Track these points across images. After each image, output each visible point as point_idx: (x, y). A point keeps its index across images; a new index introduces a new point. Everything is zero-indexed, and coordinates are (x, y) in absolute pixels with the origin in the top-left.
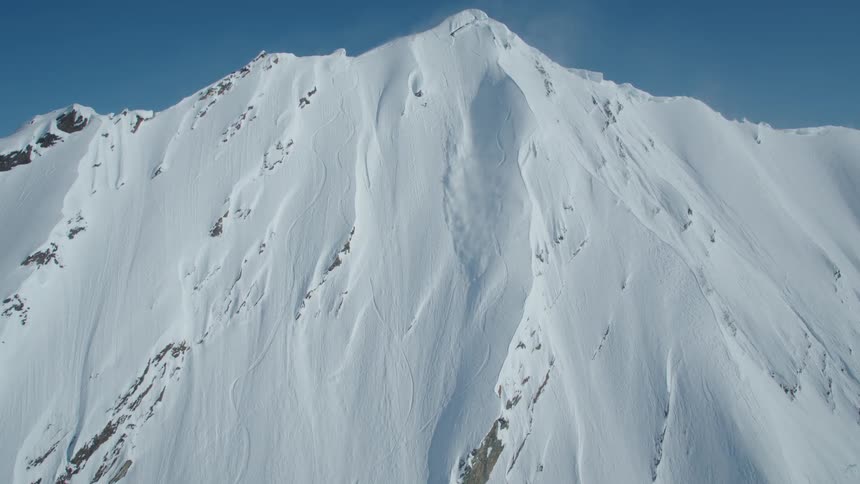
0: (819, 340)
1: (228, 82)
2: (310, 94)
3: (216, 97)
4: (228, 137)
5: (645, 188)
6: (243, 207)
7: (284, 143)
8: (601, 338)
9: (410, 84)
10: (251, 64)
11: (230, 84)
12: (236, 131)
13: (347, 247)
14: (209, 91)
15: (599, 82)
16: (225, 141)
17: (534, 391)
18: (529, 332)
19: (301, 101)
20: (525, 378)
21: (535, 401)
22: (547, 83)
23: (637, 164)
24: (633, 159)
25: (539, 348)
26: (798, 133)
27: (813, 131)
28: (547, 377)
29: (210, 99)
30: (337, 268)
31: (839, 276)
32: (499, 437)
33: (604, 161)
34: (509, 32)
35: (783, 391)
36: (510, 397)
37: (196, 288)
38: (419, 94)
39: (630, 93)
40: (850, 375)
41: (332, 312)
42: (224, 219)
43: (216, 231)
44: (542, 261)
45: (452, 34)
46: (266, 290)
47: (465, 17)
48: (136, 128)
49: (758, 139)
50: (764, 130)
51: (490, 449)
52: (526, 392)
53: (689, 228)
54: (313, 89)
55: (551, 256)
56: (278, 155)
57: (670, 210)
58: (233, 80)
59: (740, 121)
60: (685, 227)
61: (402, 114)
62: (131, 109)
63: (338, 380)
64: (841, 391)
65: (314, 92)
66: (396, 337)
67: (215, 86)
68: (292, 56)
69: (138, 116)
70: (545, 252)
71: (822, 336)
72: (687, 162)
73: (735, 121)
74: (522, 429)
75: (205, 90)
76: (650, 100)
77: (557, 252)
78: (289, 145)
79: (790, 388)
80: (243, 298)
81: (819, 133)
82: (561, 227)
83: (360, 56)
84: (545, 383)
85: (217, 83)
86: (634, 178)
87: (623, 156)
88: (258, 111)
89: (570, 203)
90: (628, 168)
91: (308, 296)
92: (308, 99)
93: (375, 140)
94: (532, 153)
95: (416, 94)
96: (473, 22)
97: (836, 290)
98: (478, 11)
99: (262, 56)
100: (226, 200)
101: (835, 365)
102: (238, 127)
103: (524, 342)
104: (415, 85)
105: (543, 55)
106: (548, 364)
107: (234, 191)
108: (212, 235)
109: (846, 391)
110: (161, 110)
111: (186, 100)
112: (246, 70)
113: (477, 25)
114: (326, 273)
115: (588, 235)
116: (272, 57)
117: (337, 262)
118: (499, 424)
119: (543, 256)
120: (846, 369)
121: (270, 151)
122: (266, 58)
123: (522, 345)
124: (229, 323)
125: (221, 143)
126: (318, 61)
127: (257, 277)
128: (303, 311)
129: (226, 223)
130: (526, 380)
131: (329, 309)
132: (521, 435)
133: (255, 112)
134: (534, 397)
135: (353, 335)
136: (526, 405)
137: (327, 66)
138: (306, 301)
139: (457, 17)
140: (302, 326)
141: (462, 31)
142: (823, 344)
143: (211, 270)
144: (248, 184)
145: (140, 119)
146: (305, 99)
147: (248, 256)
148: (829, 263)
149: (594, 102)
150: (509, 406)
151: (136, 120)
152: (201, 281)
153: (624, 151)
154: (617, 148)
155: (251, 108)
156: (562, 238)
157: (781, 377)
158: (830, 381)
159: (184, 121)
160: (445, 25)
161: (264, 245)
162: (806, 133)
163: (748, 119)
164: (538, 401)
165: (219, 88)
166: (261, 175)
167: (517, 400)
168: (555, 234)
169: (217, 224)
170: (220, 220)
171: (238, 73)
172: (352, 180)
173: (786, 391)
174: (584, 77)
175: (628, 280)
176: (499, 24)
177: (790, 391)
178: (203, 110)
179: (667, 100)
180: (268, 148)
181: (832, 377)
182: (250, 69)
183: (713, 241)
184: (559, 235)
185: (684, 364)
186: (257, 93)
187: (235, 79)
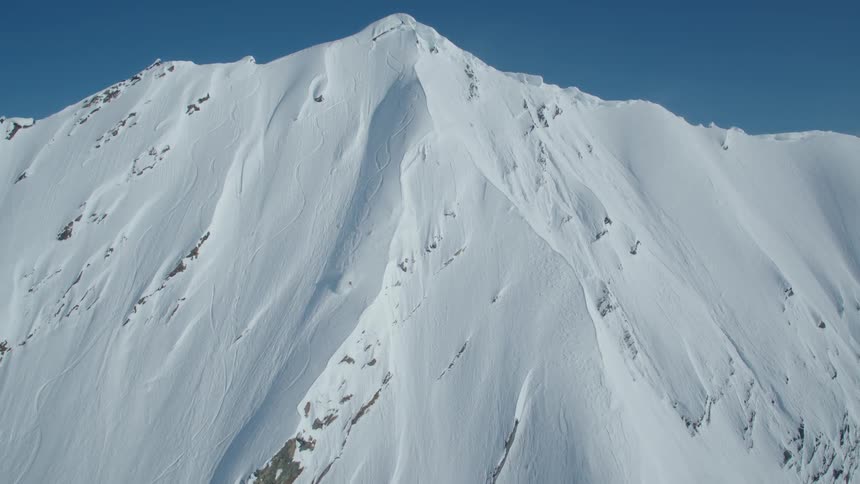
0: (749, 365)
1: (115, 90)
2: (201, 101)
3: (101, 104)
4: (102, 143)
5: (561, 195)
6: (99, 213)
7: (159, 149)
8: (453, 356)
9: (312, 88)
10: (144, 72)
11: (117, 91)
12: (113, 138)
13: (194, 253)
14: (93, 100)
15: (539, 85)
16: (98, 147)
17: (355, 412)
18: (362, 346)
19: (190, 107)
20: (345, 396)
21: (354, 422)
22: (472, 87)
23: (558, 170)
24: (555, 165)
25: (373, 363)
26: (777, 139)
27: (795, 137)
28: (376, 396)
29: (93, 107)
30: (179, 274)
31: (792, 294)
32: (296, 459)
33: (515, 166)
34: (437, 35)
35: (685, 424)
36: (321, 416)
37: (31, 290)
38: (319, 100)
39: (577, 97)
40: (782, 407)
41: (164, 319)
42: (75, 223)
43: (65, 235)
44: (405, 270)
45: (374, 39)
46: (101, 295)
47: (392, 21)
48: (12, 135)
49: (726, 145)
50: (734, 136)
51: (279, 472)
52: (344, 412)
53: (602, 238)
54: (206, 96)
55: (418, 264)
56: (150, 160)
57: (584, 218)
58: (122, 88)
59: (706, 125)
60: (598, 237)
61: (296, 119)
62: (8, 117)
63: (149, 389)
64: (766, 426)
65: (205, 99)
66: (222, 347)
67: (101, 94)
68: (190, 64)
69: (15, 124)
70: (410, 261)
71: (753, 363)
72: (630, 169)
73: (701, 126)
74: (330, 452)
75: (90, 98)
76: (600, 104)
77: (425, 262)
78: (164, 151)
79: (692, 421)
80: (77, 301)
81: (802, 139)
82: (436, 234)
83: (269, 64)
84: (372, 403)
85: (104, 91)
86: (550, 185)
87: (542, 161)
88: (141, 117)
89: (454, 208)
90: (545, 174)
91: (142, 301)
92: (198, 105)
93: (260, 145)
94: (420, 157)
95: (316, 100)
96: (399, 27)
97: (784, 309)
98: (404, 15)
99: (157, 64)
100: (83, 204)
101: (765, 396)
102: (115, 133)
103: (352, 355)
104: (318, 89)
105: (476, 58)
106: (380, 382)
107: (92, 196)
108: (60, 239)
109: (772, 427)
110: (42, 117)
111: (69, 109)
112: (136, 78)
113: (403, 30)
114: (167, 279)
115: (467, 243)
116: (166, 66)
117: (180, 268)
118: (298, 444)
119: (406, 265)
120: (778, 401)
121: (141, 157)
122: (161, 66)
123: (349, 360)
124: (57, 325)
125: (93, 149)
126: (218, 69)
127: (96, 281)
128: (132, 317)
129: (77, 228)
130: (348, 398)
131: (163, 314)
132: (328, 458)
133: (136, 119)
134: (353, 417)
135: (179, 343)
136: (342, 425)
137: (227, 74)
138: (138, 306)
139: (382, 22)
140: (128, 332)
141: (384, 37)
142: (754, 372)
143: (50, 273)
144: (110, 190)
145: (17, 127)
146: (194, 106)
147: (92, 260)
148: (780, 279)
149: (525, 106)
150: (317, 425)
151: (12, 127)
152: (37, 283)
153: (545, 156)
154: (537, 151)
155: (134, 114)
156: (434, 246)
157: (684, 407)
158: (753, 414)
159: (63, 127)
160: (368, 30)
161: (112, 250)
162: (787, 139)
163: (716, 124)
164: (358, 422)
165: (105, 96)
166: (127, 180)
167: (329, 419)
168: (427, 242)
169: (66, 228)
170: (71, 224)
171: (128, 82)
172: (221, 185)
173: (688, 424)
174: (522, 81)
175: (501, 293)
176: (427, 27)
177: (692, 425)
178: (84, 117)
179: (620, 104)
180: (139, 154)
181: (756, 410)
182: (142, 77)
183: (634, 253)
184: (431, 243)
185: (543, 388)
186: (142, 101)
187: (124, 87)
